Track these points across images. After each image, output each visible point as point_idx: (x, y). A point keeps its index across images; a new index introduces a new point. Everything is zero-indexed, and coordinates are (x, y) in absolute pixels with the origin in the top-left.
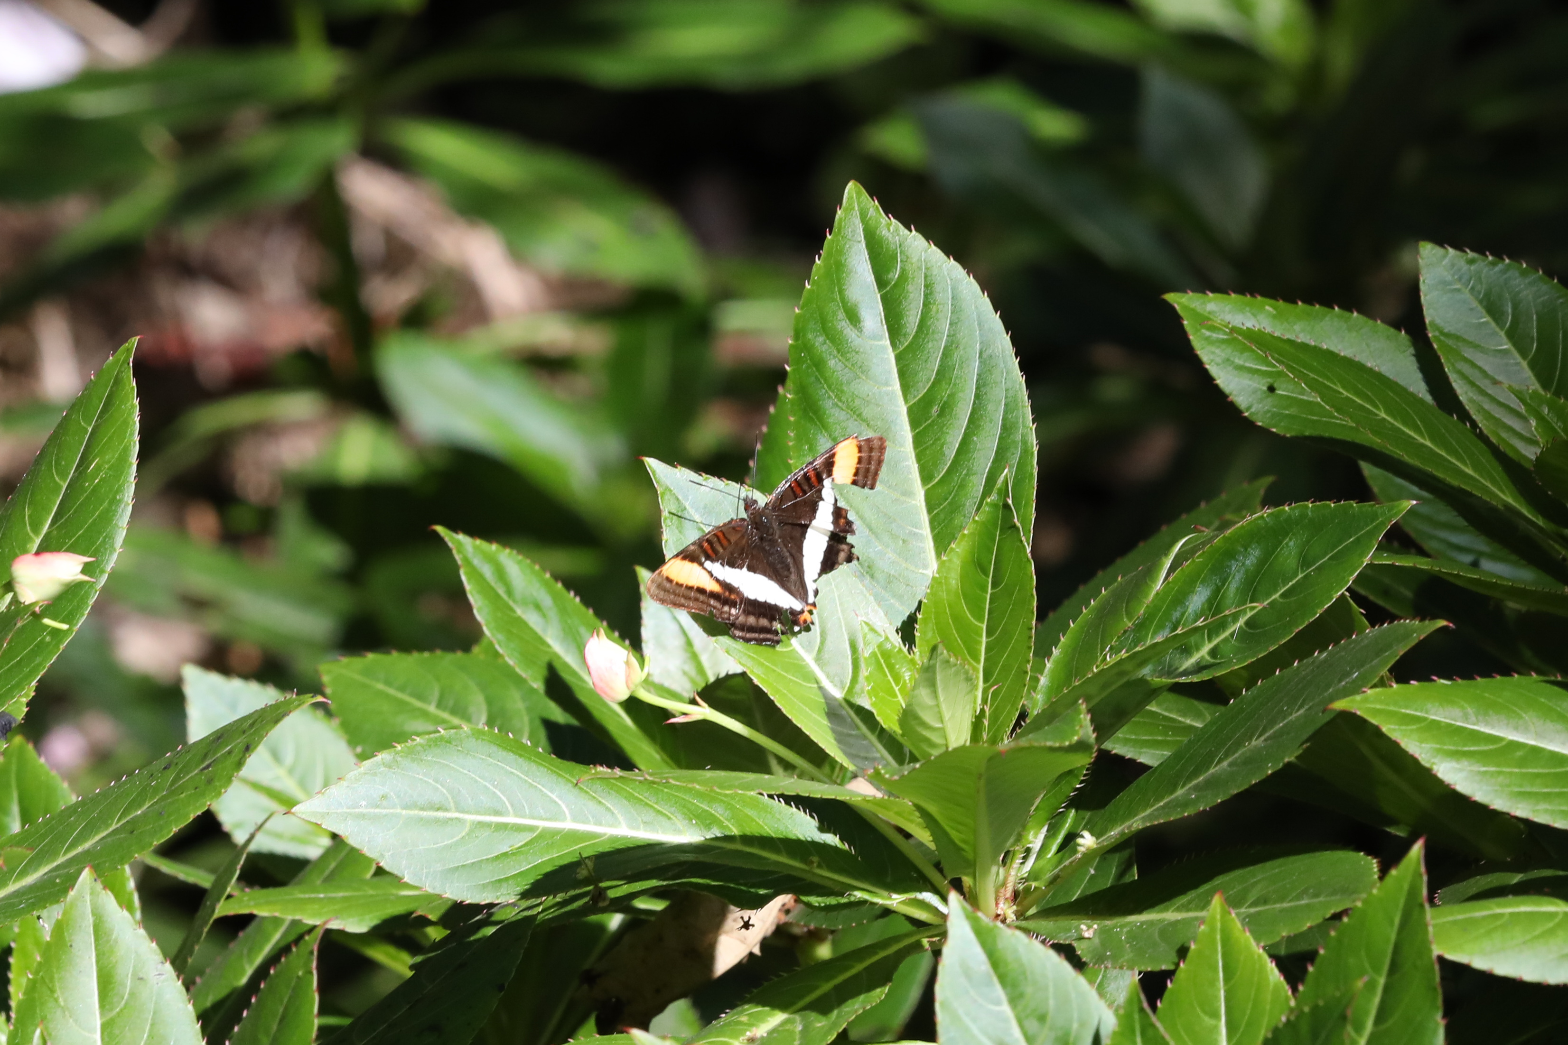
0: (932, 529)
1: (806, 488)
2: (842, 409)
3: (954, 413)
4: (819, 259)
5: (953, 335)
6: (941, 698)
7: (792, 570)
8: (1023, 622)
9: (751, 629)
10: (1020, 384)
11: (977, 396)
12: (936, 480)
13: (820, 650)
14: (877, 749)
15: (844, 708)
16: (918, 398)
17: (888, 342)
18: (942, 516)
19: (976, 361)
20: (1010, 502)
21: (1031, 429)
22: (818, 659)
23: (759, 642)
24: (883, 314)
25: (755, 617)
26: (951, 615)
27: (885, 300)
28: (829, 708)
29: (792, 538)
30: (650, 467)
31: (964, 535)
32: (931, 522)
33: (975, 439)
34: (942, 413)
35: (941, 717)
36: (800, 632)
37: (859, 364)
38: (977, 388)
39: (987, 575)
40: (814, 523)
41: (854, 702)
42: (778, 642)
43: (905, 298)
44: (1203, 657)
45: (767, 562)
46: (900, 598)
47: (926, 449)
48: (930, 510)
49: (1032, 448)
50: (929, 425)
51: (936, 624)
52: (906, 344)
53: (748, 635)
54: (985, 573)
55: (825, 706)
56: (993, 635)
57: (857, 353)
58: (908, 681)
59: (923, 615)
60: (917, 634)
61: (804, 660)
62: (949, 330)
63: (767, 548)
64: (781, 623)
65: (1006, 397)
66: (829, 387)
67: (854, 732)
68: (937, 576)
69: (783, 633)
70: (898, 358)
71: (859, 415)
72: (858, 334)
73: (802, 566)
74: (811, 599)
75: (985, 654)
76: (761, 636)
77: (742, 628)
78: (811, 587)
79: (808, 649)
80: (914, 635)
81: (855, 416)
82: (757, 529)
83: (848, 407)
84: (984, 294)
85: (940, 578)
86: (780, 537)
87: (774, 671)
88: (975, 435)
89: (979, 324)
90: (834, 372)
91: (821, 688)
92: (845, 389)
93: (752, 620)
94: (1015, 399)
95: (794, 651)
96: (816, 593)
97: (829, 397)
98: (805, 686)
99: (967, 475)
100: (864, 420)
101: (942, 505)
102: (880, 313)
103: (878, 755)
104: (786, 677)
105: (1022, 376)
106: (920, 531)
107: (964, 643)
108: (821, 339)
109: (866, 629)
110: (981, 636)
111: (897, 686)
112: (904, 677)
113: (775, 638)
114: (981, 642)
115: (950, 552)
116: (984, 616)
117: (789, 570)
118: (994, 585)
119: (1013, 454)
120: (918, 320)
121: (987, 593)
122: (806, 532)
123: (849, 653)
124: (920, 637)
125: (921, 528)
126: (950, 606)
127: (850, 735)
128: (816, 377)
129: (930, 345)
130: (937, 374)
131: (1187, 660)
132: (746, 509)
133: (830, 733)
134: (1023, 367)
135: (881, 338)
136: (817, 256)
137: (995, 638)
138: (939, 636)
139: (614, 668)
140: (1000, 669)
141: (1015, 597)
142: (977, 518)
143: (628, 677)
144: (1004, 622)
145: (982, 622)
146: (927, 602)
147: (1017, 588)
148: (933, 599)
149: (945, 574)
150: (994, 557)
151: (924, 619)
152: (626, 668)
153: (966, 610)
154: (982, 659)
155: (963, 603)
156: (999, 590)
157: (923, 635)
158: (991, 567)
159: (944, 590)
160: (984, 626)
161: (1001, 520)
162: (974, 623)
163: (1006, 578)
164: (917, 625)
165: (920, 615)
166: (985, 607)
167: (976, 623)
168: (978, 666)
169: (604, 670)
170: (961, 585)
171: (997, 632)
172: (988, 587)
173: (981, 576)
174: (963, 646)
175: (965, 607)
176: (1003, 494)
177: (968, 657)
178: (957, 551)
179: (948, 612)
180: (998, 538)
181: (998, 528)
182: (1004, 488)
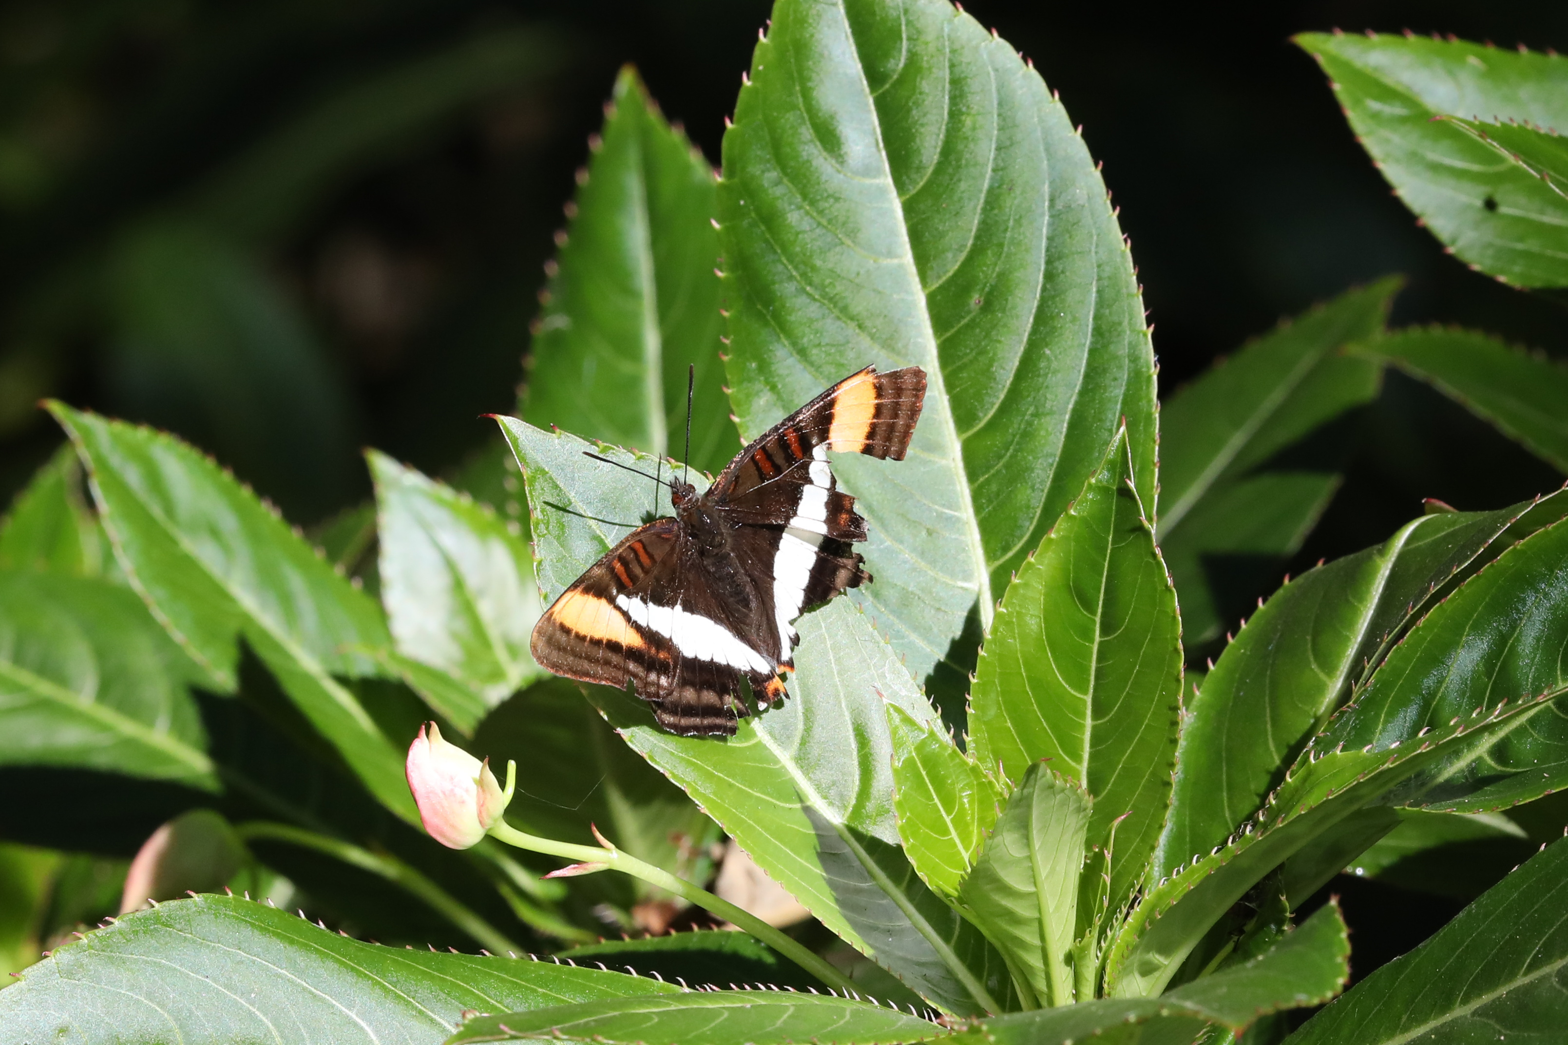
0: (978, 508)
1: (780, 460)
2: (815, 300)
3: (1009, 306)
4: (765, 35)
5: (1002, 169)
6: (1037, 844)
7: (753, 605)
8: (1161, 696)
9: (689, 710)
10: (1123, 253)
11: (1049, 276)
12: (981, 424)
13: (804, 742)
14: (905, 912)
15: (846, 842)
16: (944, 279)
17: (889, 181)
18: (994, 487)
19: (1043, 215)
20: (1132, 485)
21: (1145, 335)
22: (801, 759)
23: (702, 732)
24: (878, 131)
25: (696, 690)
26: (1029, 678)
27: (883, 107)
28: (822, 844)
29: (754, 550)
30: (508, 431)
31: (1050, 541)
32: (976, 497)
33: (1048, 352)
34: (987, 306)
35: (1034, 877)
36: (766, 710)
37: (841, 219)
38: (1049, 262)
39: (1094, 613)
40: (793, 522)
41: (864, 832)
42: (733, 731)
43: (917, 104)
44: (1480, 759)
45: (713, 593)
46: (925, 632)
47: (961, 369)
48: (972, 475)
49: (1149, 368)
50: (967, 326)
51: (1003, 693)
52: (921, 184)
53: (684, 722)
54: (1089, 607)
55: (815, 841)
56: (1104, 715)
57: (837, 199)
58: (967, 806)
59: (980, 677)
60: (970, 711)
61: (776, 761)
62: (995, 159)
63: (712, 569)
64: (737, 697)
65: (1099, 279)
66: (791, 261)
67: (864, 885)
68: (1004, 610)
69: (741, 715)
70: (909, 209)
71: (844, 310)
72: (837, 166)
73: (772, 598)
74: (786, 655)
75: (1092, 746)
76: (706, 722)
77: (675, 709)
78: (785, 632)
79: (782, 739)
80: (966, 713)
81: (836, 312)
82: (694, 536)
83: (824, 295)
84: (1053, 95)
85: (1010, 614)
86: (733, 550)
87: (731, 785)
88: (1047, 345)
89: (1047, 150)
90: (798, 233)
91: (808, 810)
92: (818, 263)
93: (689, 695)
94: (1114, 279)
95: (760, 746)
96: (796, 641)
97: (791, 278)
98: (783, 807)
99: (1036, 415)
100: (852, 319)
101: (992, 467)
102: (874, 129)
103: (907, 923)
104: (750, 796)
105: (1126, 240)
106: (956, 514)
107: (1055, 728)
108: (773, 175)
109: (897, 718)
110: (1084, 718)
111: (948, 814)
112: (961, 797)
113: (729, 724)
114: (1082, 727)
115: (1026, 570)
116: (1088, 681)
117: (747, 605)
118: (1106, 629)
119: (1115, 379)
120: (940, 143)
121: (1092, 641)
122: (781, 538)
123: (854, 745)
124: (976, 717)
125: (957, 508)
126: (1026, 664)
127: (859, 891)
128: (767, 241)
129: (963, 186)
130: (977, 237)
131: (1451, 764)
132: (674, 503)
133: (827, 889)
134: (1125, 224)
135: (879, 172)
136: (761, 31)
137: (1108, 721)
138: (1008, 715)
139: (458, 791)
140: (1119, 774)
141: (1144, 652)
142: (1072, 512)
143: (481, 806)
144: (1125, 694)
145: (1086, 692)
146: (986, 655)
147: (1149, 637)
148: (998, 651)
149: (1017, 609)
150: (1104, 580)
151: (981, 685)
152: (478, 791)
153: (1056, 671)
154: (1086, 756)
155: (1051, 659)
156: (1115, 638)
157: (979, 713)
158: (1099, 597)
159: (1016, 636)
160: (1089, 699)
161: (1116, 515)
162: (1070, 693)
163: (1128, 618)
164: (969, 694)
165: (974, 677)
166: (1090, 666)
167: (1072, 692)
168: (1078, 767)
169: (441, 795)
170: (1046, 627)
171: (1112, 710)
172: (1094, 631)
173: (1082, 613)
174: (1052, 731)
175: (1054, 666)
176: (1118, 470)
177: (1061, 752)
178: (1039, 569)
179: (1024, 675)
180: (1110, 547)
181: (1110, 531)
182: (1119, 460)
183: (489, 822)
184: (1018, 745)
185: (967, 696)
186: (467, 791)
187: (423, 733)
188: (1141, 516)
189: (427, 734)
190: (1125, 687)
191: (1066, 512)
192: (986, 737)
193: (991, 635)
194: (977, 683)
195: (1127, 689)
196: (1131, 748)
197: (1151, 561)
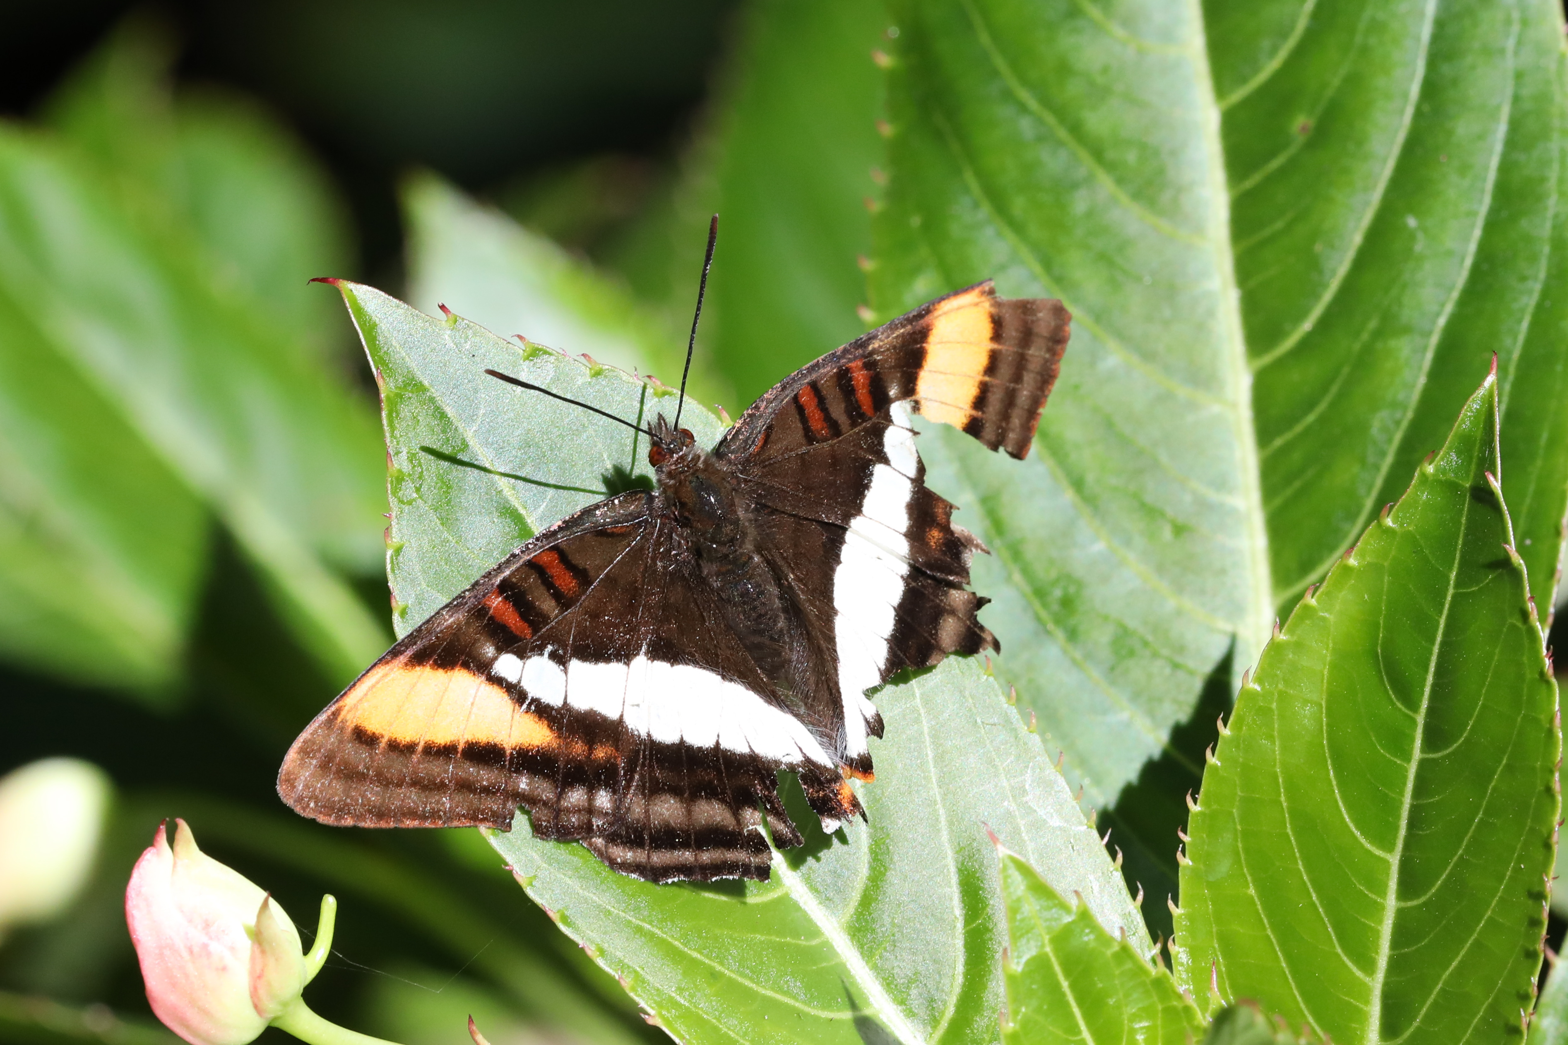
1: (840, 414)
3: (1356, 138)
8: (1517, 870)
9: (664, 838)
11: (1429, 89)
12: (1289, 344)
13: (867, 902)
16: (1253, 85)
20: (1496, 484)
22: (860, 929)
23: (697, 876)
25: (683, 797)
26: (1294, 814)
29: (799, 556)
30: (360, 313)
33: (1412, 223)
34: (1320, 136)
38: (1429, 65)
39: (1413, 706)
40: (859, 523)
42: (757, 875)
47: (1265, 243)
48: (1263, 430)
50: (1281, 170)
51: (1246, 835)
53: (655, 858)
54: (1408, 695)
56: (1418, 896)
59: (1207, 804)
60: (1185, 861)
61: (817, 931)
63: (717, 584)
65: (1515, 99)
68: (1257, 688)
69: (779, 845)
71: (1075, 127)
75: (1396, 943)
76: (702, 858)
77: (635, 835)
80: (1176, 864)
81: (1062, 130)
82: (683, 523)
83: (1045, 103)
85: (1266, 696)
86: (758, 550)
92: (1041, 45)
93: (667, 809)
95: (788, 906)
96: (875, 727)
100: (1088, 145)
101: (1299, 421)
107: (1331, 904)
109: (1020, 884)
110: (1383, 893)
112: (1131, 1031)
113: (750, 862)
114: (1380, 910)
115: (1301, 618)
116: (1397, 828)
118: (1433, 738)
121: (1408, 760)
124: (1195, 873)
126: (1292, 789)
132: (654, 460)
137: (1425, 904)
138: (1251, 875)
139: (216, 948)
140: (1435, 1003)
141: (1495, 789)
142: (1389, 522)
143: (257, 979)
144: (1455, 859)
145: (1390, 849)
146: (1219, 764)
147: (1504, 762)
148: (1241, 760)
149: (1280, 686)
150: (1436, 650)
151: (1209, 818)
152: (253, 952)
153: (1340, 804)
154: (1382, 962)
155: (1334, 783)
156: (1449, 755)
157: (1202, 866)
158: (1425, 680)
159: (1276, 733)
160: (1394, 860)
161: (1466, 535)
162: (1362, 846)
163: (1471, 723)
164: (1185, 833)
165: (1195, 802)
166: (1401, 803)
167: (1368, 846)
168: (1367, 979)
169: (185, 953)
170: (1328, 725)
171: (1433, 885)
172: (1413, 740)
173: (1393, 704)
174: (1326, 912)
175: (1338, 796)
176: (1476, 454)
177: (1339, 950)
178: (1324, 619)
179: (1285, 805)
180: (1451, 591)
181: (1453, 563)
182: (1479, 434)
184: (1264, 929)
185: (1181, 835)
186: (233, 948)
187: (162, 839)
188: (1507, 542)
189: (171, 841)
190: (1459, 847)
191: (1378, 521)
192: (1210, 911)
193: (1232, 730)
194: (1201, 813)
195: (1460, 852)
196: (1459, 958)
197: (1519, 624)
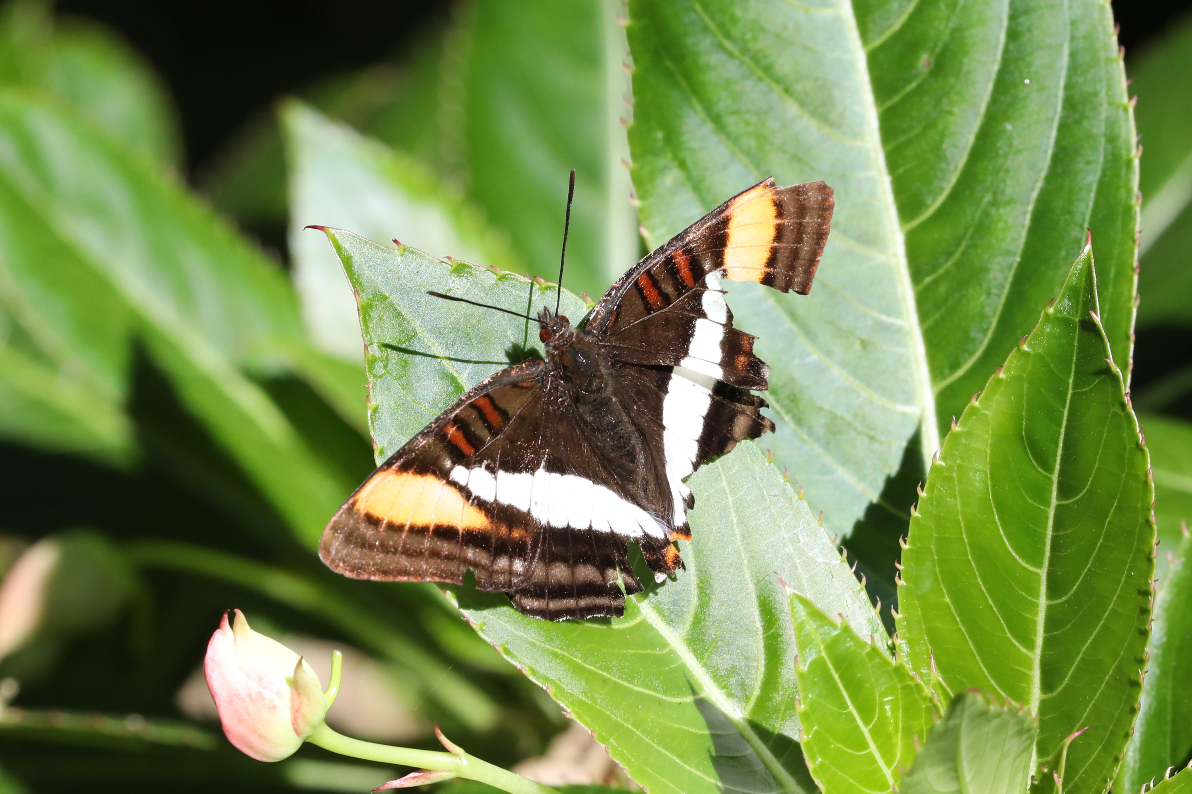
1: (669, 289)
2: (733, 57)
6: (968, 776)
7: (640, 459)
8: (1130, 576)
9: (559, 591)
11: (1013, 35)
12: (929, 213)
16: (888, 35)
20: (1097, 318)
21: (1126, 108)
22: (694, 640)
23: (578, 616)
25: (567, 564)
26: (972, 546)
29: (640, 393)
30: (340, 248)
31: (999, 381)
33: (1009, 127)
39: (1049, 469)
40: (684, 363)
41: (769, 727)
42: (617, 611)
45: (590, 446)
46: (856, 465)
47: (906, 144)
48: (917, 274)
50: (913, 93)
51: (941, 562)
53: (555, 605)
54: (1045, 462)
55: (710, 744)
56: (1061, 596)
58: (889, 714)
59: (913, 543)
60: (901, 583)
61: (663, 644)
63: (589, 418)
64: (624, 569)
68: (943, 463)
69: (630, 591)
71: (768, 69)
73: (660, 449)
74: (679, 516)
75: (1047, 629)
76: (583, 603)
77: (540, 591)
78: (678, 490)
79: (673, 618)
80: (896, 585)
81: (758, 72)
82: (566, 379)
85: (949, 468)
86: (615, 394)
88: (1008, 119)
91: (701, 705)
93: (559, 572)
96: (690, 502)
98: (670, 702)
100: (778, 81)
101: (940, 266)
104: (628, 691)
106: (897, 321)
107: (1002, 605)
110: (1037, 595)
111: (867, 724)
112: (882, 703)
113: (612, 604)
114: (1034, 606)
115: (970, 415)
116: (1043, 551)
117: (634, 459)
118: (1065, 490)
121: (1048, 505)
122: (669, 380)
123: (759, 624)
124: (907, 589)
125: (899, 315)
126: (969, 528)
132: (544, 338)
137: (1066, 601)
138: (946, 588)
139: (266, 693)
140: (1078, 667)
141: (1110, 523)
142: (1025, 348)
143: (296, 712)
144: (1086, 570)
145: (1040, 565)
146: (920, 516)
147: (1115, 504)
148: (934, 512)
149: (958, 461)
150: (1063, 431)
151: (916, 552)
152: (292, 694)
153: (1004, 538)
154: (1039, 641)
155: (999, 524)
156: (1076, 502)
157: (912, 585)
158: (1056, 452)
159: (957, 493)
160: (1043, 573)
161: (1078, 353)
162: (1020, 565)
163: (1090, 479)
164: (900, 563)
165: (905, 543)
166: (1045, 535)
167: (1024, 565)
168: (1029, 654)
169: (247, 699)
170: (992, 485)
171: (1071, 588)
172: (1051, 492)
173: (1036, 469)
174: (999, 611)
175: (1002, 532)
176: (1081, 299)
177: (1009, 635)
178: (985, 415)
179: (966, 541)
180: (1070, 391)
181: (1070, 372)
182: (1083, 285)
183: (306, 732)
184: (958, 624)
185: (897, 565)
186: (278, 694)
187: (226, 623)
188: (1107, 357)
189: (231, 624)
190: (1087, 562)
191: (1018, 347)
192: (920, 615)
193: (927, 493)
194: (910, 550)
195: (1089, 566)
196: (1093, 637)
197: (1119, 412)
